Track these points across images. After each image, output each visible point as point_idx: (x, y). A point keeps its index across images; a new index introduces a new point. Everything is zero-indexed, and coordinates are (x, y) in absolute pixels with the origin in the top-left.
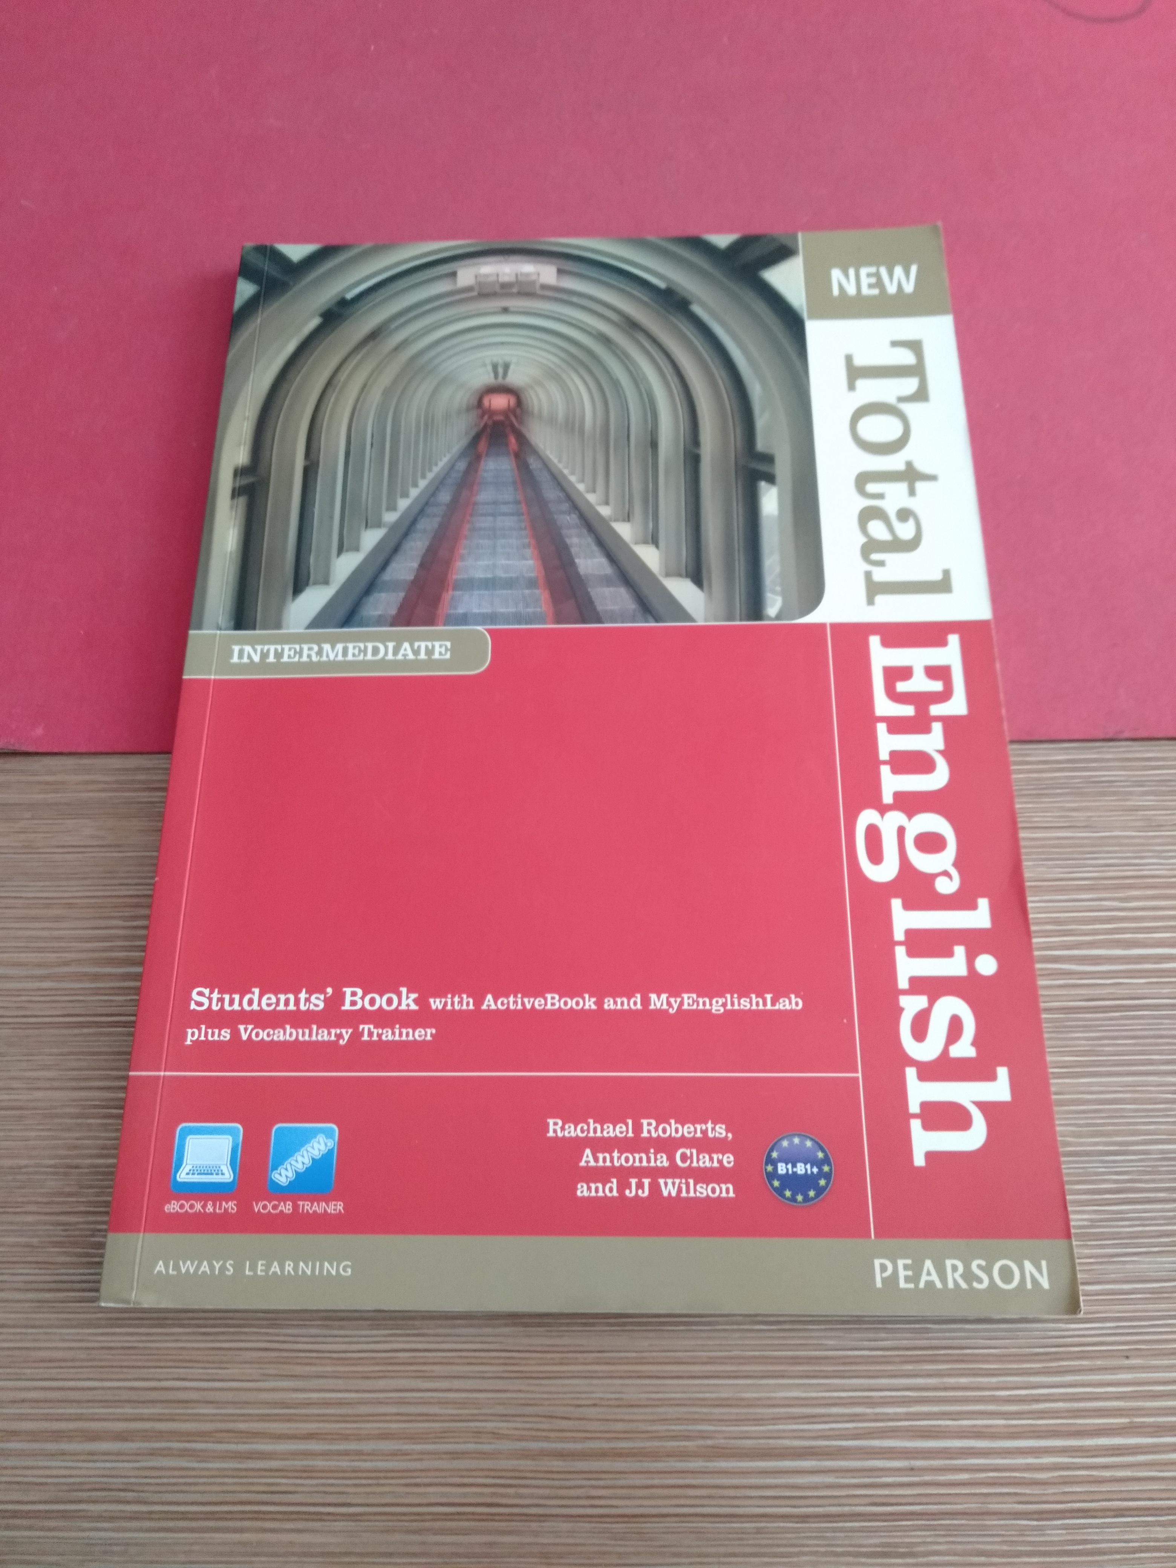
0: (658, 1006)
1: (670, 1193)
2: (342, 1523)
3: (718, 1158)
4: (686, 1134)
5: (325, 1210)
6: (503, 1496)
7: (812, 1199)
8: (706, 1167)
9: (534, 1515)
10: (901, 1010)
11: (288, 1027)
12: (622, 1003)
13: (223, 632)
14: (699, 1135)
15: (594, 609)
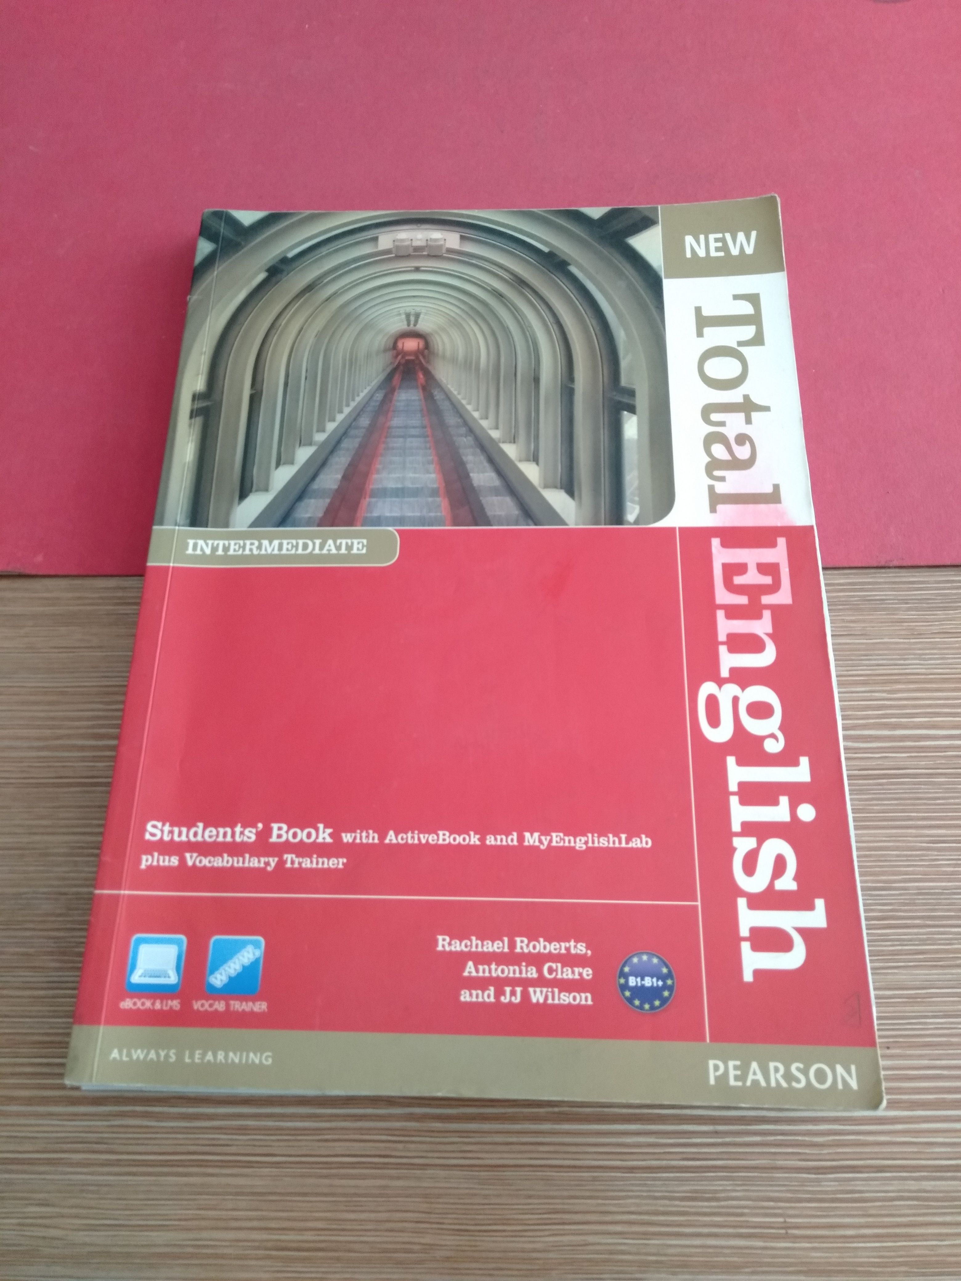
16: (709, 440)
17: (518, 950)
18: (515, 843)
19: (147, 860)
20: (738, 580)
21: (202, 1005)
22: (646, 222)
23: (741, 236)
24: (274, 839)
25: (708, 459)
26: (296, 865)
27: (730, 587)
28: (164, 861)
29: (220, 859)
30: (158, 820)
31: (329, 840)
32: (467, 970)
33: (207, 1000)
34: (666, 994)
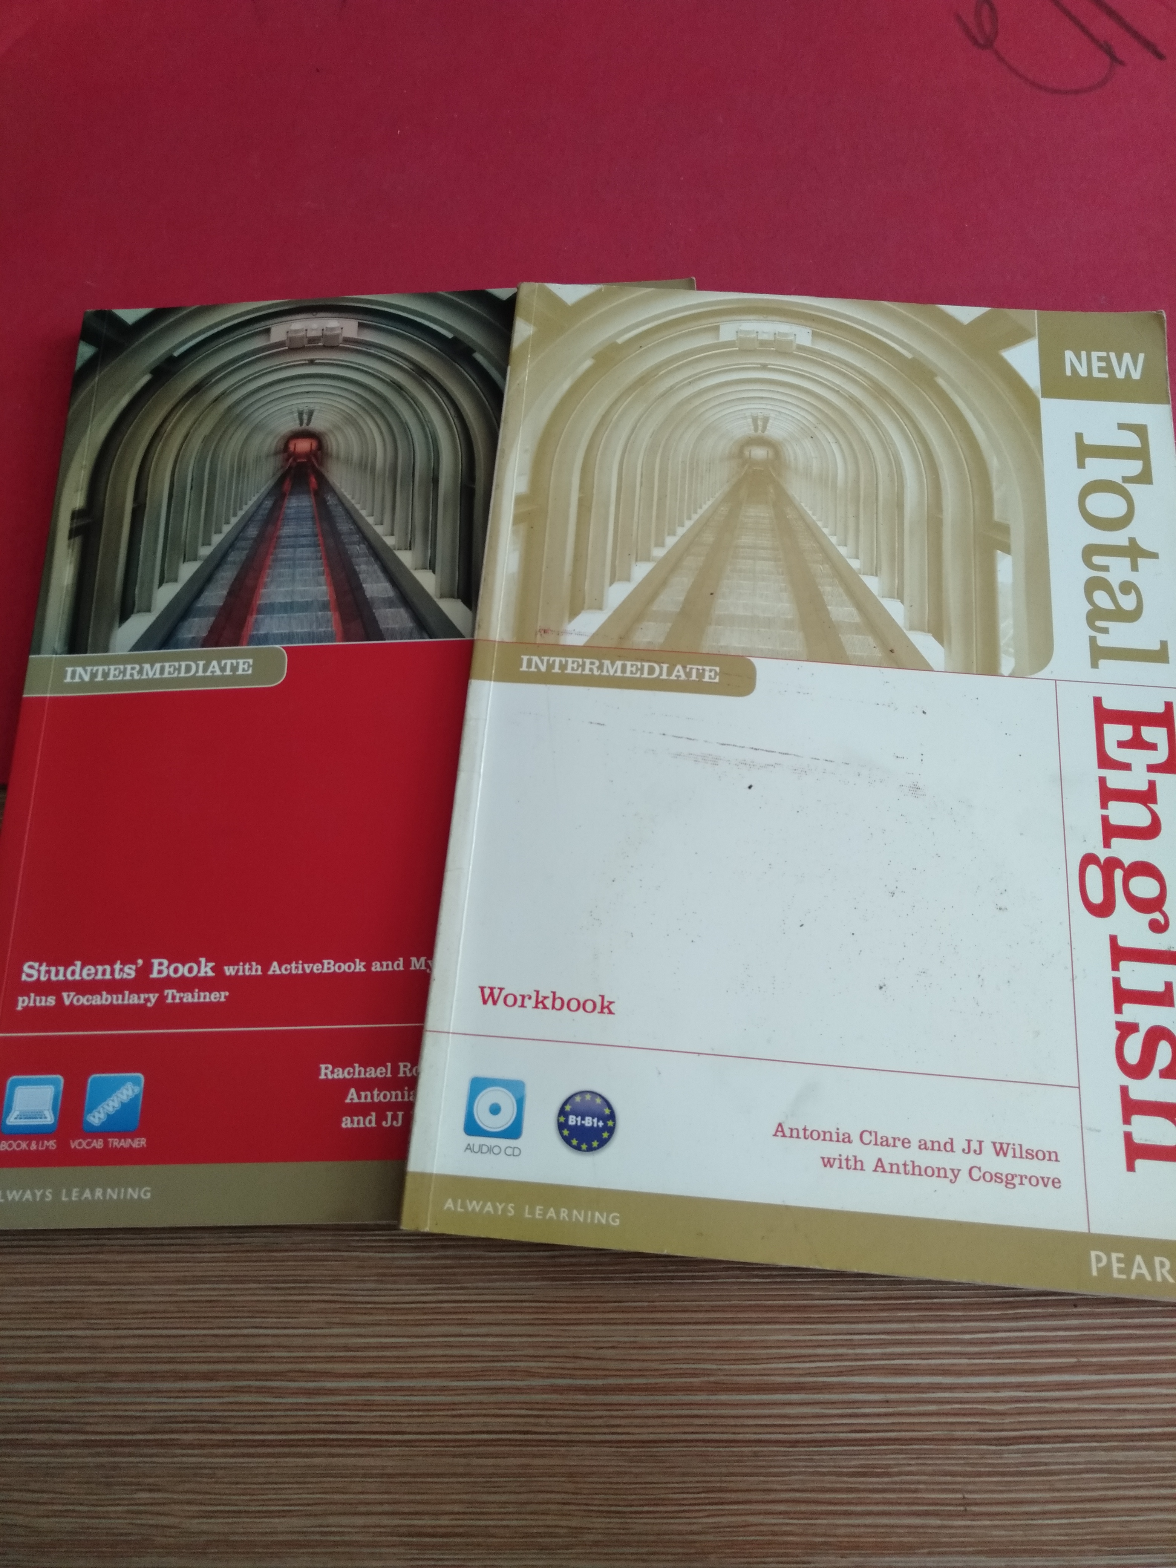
2: (397, 1449)
6: (536, 1425)
9: (562, 1441)
18: (401, 968)
21: (80, 1144)
24: (155, 975)
26: (177, 1001)
29: (99, 997)
30: (35, 961)
31: (211, 974)
33: (84, 1139)
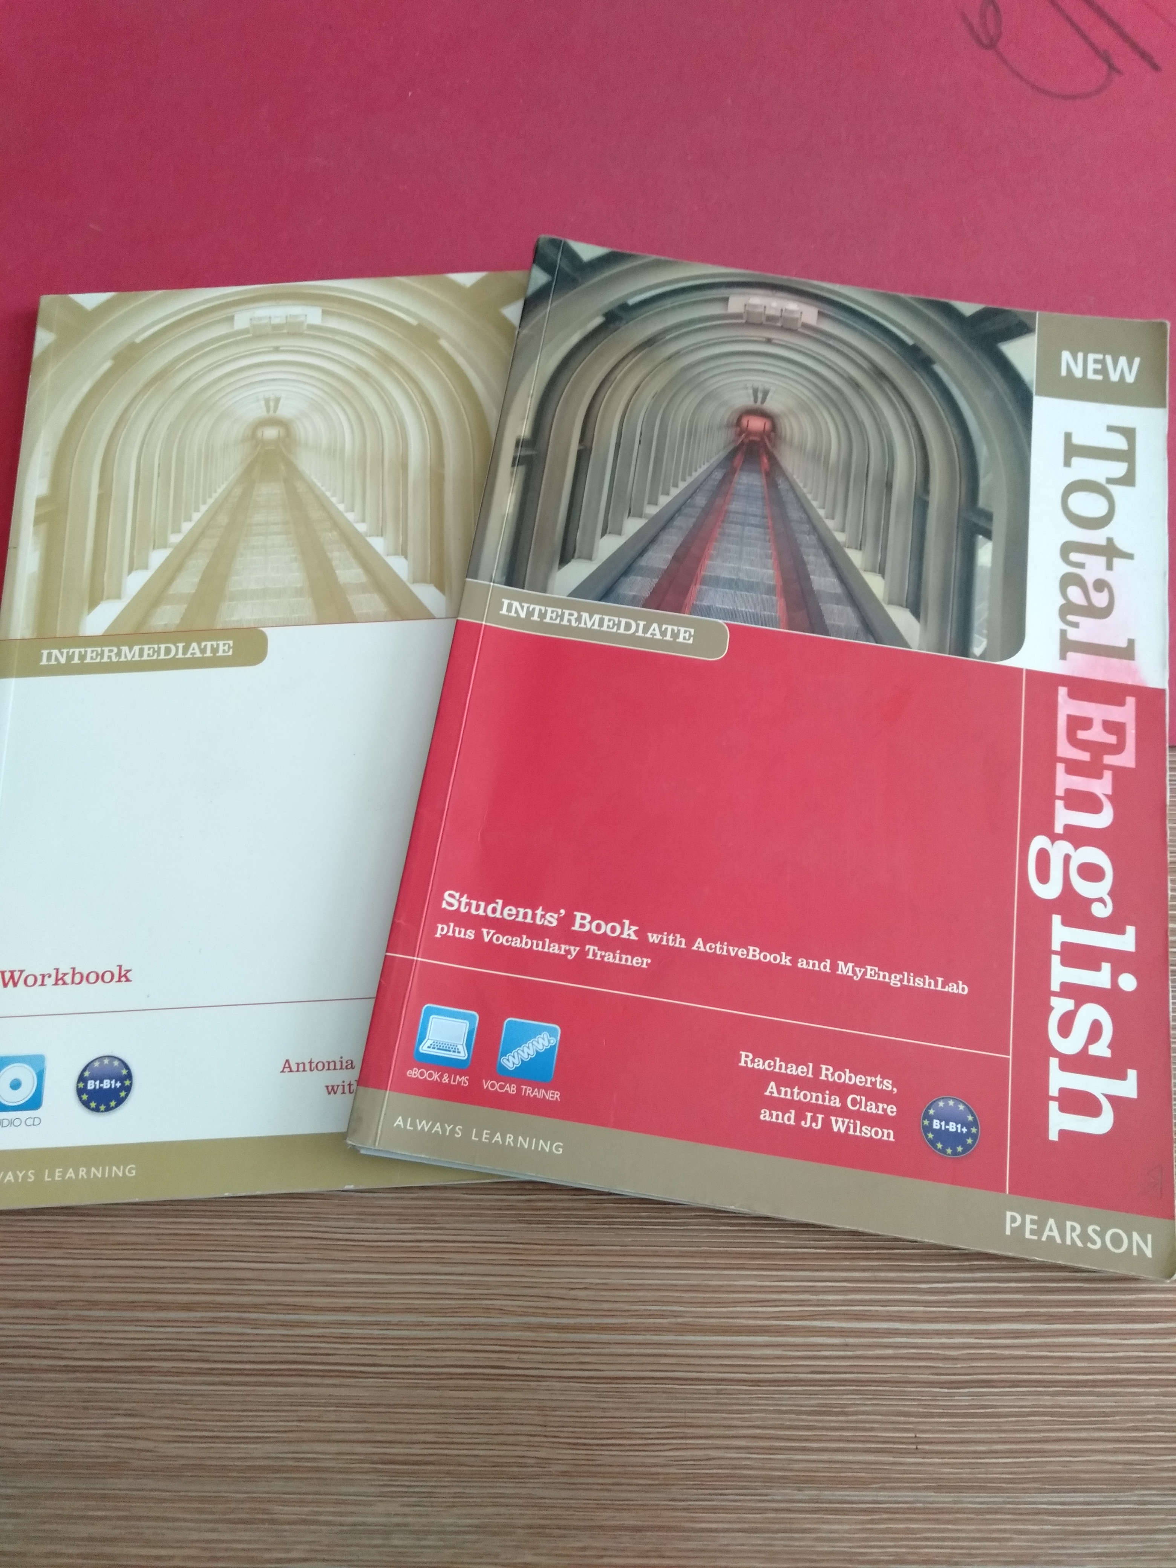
0: (845, 972)
1: (839, 1129)
3: (883, 1107)
4: (858, 1083)
5: (544, 1096)
7: (960, 1153)
8: (872, 1112)
10: (1052, 1008)
11: (524, 937)
12: (814, 965)
13: (496, 585)
14: (869, 1085)
15: (823, 622)
16: (1067, 581)
17: (823, 1077)
19: (442, 929)
20: (1082, 735)
22: (1022, 329)
23: (1123, 361)
25: (1063, 602)
27: (1073, 740)
28: (460, 933)
32: (769, 1089)
34: (969, 1141)
